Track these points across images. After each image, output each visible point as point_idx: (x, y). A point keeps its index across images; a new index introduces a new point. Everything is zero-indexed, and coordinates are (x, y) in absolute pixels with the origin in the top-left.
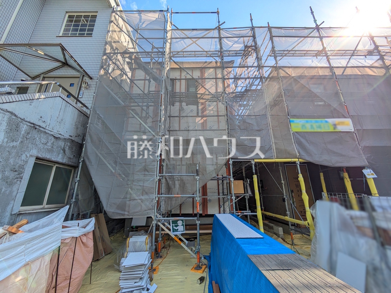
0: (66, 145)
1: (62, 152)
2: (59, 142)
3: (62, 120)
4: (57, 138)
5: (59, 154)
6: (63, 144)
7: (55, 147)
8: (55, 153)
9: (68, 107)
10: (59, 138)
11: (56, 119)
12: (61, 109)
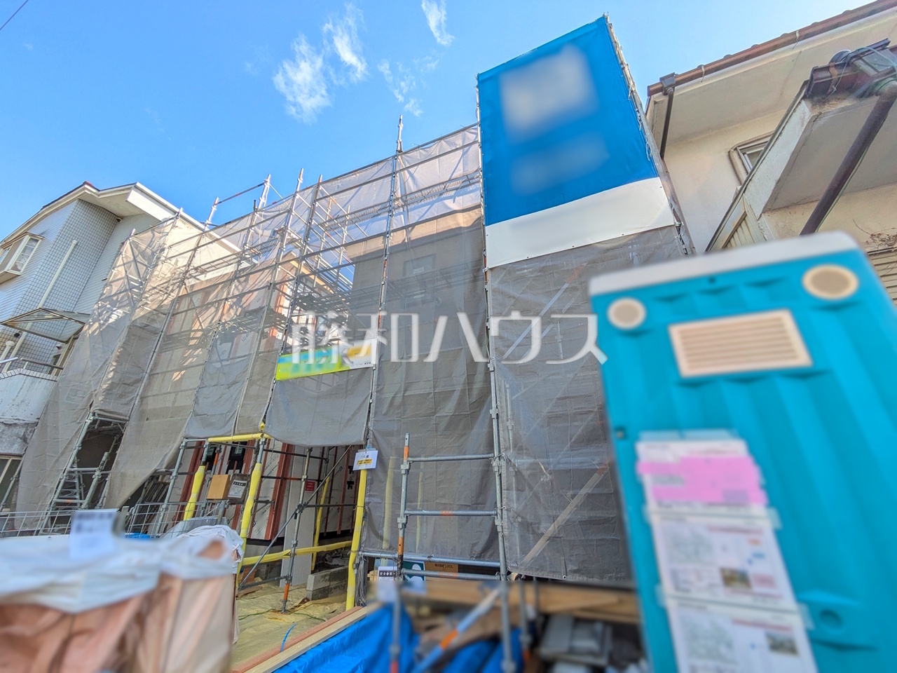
0: (28, 432)
1: (19, 440)
2: (15, 430)
3: (23, 401)
4: (11, 425)
5: (14, 444)
6: (24, 430)
7: (5, 437)
8: (5, 445)
9: (37, 384)
10: (15, 424)
11: (11, 401)
12: (21, 388)
